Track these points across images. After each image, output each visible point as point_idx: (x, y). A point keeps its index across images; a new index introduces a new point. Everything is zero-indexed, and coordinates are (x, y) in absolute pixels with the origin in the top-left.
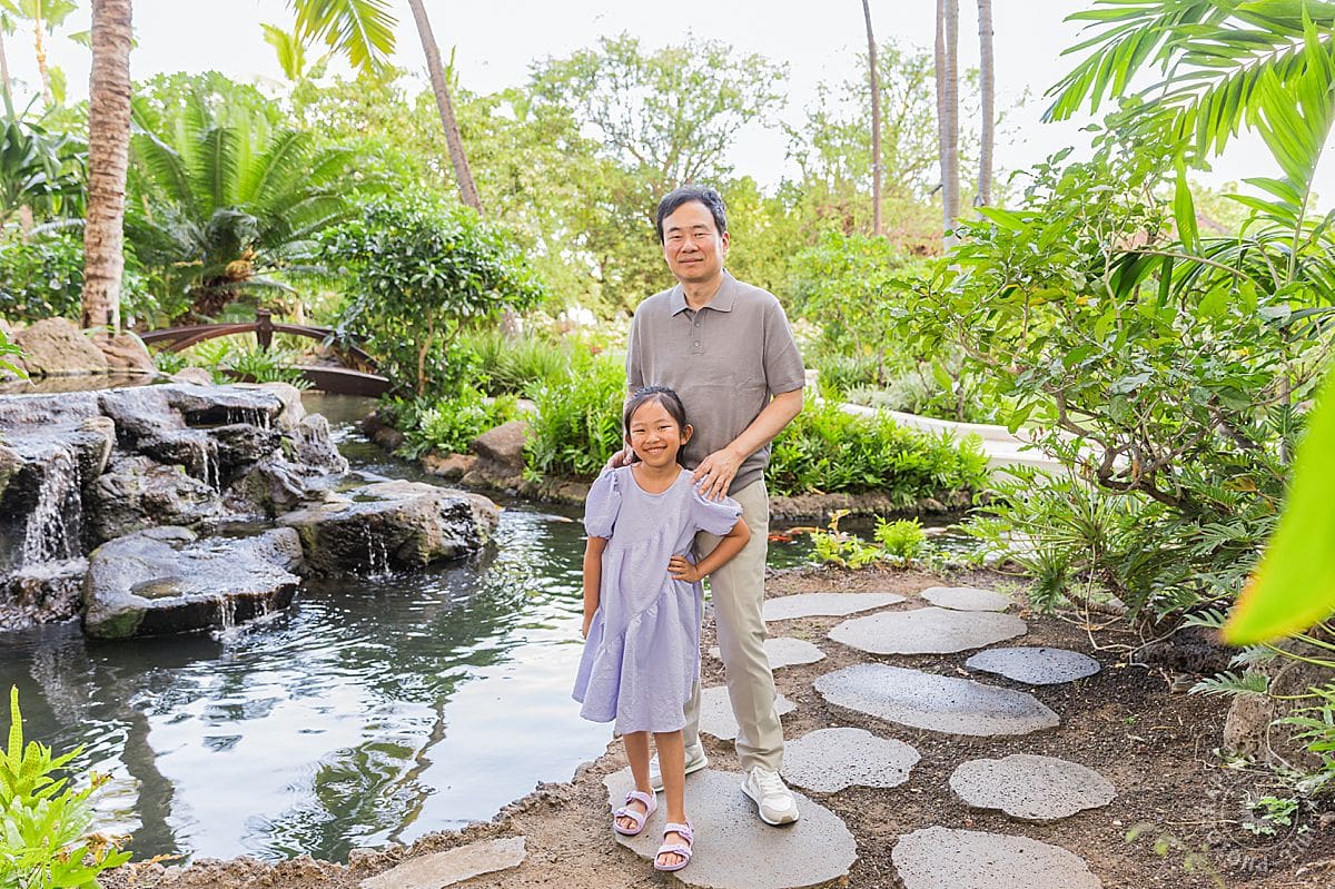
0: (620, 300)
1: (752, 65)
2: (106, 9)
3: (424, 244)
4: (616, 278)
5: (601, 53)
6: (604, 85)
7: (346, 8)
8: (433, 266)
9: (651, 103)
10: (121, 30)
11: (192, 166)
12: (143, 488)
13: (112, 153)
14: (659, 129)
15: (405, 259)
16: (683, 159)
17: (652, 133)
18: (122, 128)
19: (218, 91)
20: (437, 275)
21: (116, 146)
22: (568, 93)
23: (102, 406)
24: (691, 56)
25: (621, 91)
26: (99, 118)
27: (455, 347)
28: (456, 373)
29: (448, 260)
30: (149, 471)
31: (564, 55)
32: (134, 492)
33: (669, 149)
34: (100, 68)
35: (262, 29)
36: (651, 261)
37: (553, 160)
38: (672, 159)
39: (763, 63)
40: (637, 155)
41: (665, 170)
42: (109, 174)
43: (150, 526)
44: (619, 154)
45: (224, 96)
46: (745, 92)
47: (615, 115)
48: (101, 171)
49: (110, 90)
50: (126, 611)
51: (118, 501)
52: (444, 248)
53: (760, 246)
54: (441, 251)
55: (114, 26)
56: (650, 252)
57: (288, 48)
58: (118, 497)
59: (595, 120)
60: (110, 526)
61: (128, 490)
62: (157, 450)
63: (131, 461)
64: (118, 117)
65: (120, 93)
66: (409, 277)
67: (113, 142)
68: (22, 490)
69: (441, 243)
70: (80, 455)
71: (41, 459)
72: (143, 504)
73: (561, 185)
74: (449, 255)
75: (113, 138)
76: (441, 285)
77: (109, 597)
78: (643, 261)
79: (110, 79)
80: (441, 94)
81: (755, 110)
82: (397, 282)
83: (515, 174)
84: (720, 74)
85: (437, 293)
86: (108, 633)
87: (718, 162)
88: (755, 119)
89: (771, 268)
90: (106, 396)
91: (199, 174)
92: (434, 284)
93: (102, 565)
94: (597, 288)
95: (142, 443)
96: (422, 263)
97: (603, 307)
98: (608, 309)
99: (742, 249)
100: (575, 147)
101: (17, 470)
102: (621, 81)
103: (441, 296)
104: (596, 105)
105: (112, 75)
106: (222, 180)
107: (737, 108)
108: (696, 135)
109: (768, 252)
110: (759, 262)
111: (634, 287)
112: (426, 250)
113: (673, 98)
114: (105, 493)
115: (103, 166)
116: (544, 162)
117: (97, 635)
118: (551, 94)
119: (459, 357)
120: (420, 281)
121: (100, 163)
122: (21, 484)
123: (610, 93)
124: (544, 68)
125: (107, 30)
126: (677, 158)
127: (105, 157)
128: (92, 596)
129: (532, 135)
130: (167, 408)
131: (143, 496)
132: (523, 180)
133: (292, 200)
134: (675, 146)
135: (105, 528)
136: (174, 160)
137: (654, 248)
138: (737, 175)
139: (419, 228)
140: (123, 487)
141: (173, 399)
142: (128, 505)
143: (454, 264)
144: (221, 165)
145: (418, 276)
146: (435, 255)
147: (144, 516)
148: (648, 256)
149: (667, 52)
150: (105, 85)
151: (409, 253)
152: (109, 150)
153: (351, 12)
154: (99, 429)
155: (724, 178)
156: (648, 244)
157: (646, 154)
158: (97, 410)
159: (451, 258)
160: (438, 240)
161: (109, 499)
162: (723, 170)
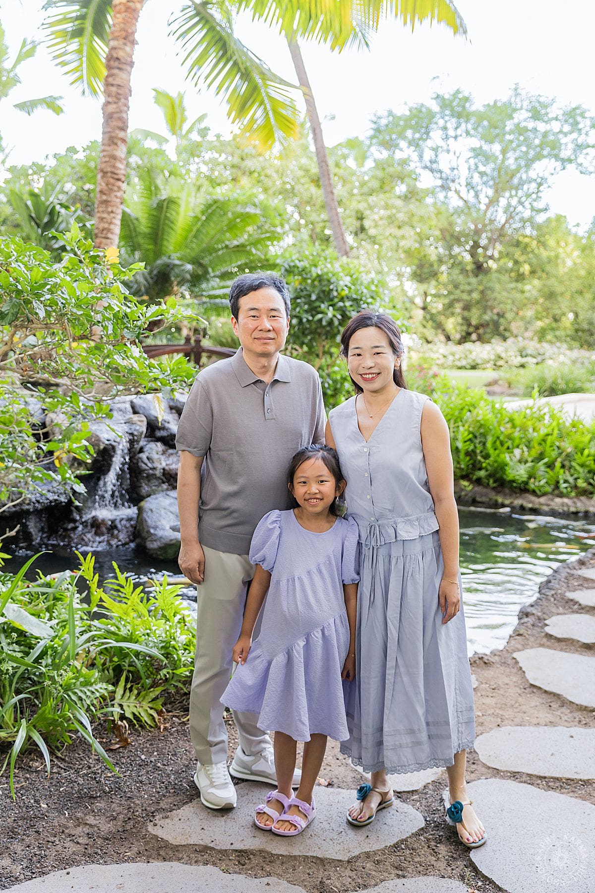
0: (439, 326)
1: (573, 116)
2: (113, 120)
3: (324, 292)
4: (438, 306)
5: (435, 107)
6: (436, 136)
7: (262, 103)
8: (331, 308)
9: (477, 152)
10: (121, 134)
11: (144, 226)
12: (164, 464)
13: (111, 223)
14: (482, 174)
15: (310, 303)
16: (503, 202)
17: (476, 178)
18: (118, 204)
19: (136, 154)
20: (334, 316)
21: (114, 218)
22: (403, 144)
23: (133, 407)
24: (515, 110)
25: (451, 140)
26: (104, 197)
27: (336, 369)
28: (335, 389)
29: (341, 304)
30: (164, 453)
31: (402, 111)
32: (159, 466)
33: (490, 192)
34: (106, 162)
35: (154, 93)
36: (470, 292)
37: (394, 207)
38: (493, 202)
39: (582, 115)
40: (462, 198)
41: (486, 211)
42: (107, 238)
43: (167, 490)
44: (446, 197)
45: (141, 159)
46: (564, 140)
47: (445, 163)
48: (103, 236)
49: (113, 178)
50: (174, 542)
51: (151, 472)
52: (338, 294)
53: (570, 280)
54: (336, 297)
55: (117, 131)
56: (469, 284)
57: (173, 108)
58: (151, 469)
59: (426, 167)
60: (145, 489)
61: (156, 465)
62: (168, 438)
63: (152, 445)
64: (116, 197)
65: (119, 180)
66: (313, 316)
67: (112, 215)
68: (103, 461)
69: (337, 291)
70: (130, 440)
71: (115, 441)
72: (164, 474)
73: (399, 227)
74: (342, 300)
75: (112, 212)
76: (336, 323)
77: (160, 533)
78: (463, 292)
79: (113, 170)
80: (323, 164)
81: (573, 157)
82: (304, 320)
83: (361, 218)
84: (542, 127)
85: (332, 329)
86: (161, 555)
87: (535, 204)
88: (571, 167)
89: (579, 300)
90: (135, 401)
91: (147, 230)
92: (331, 323)
93: (150, 512)
94: (419, 314)
95: (159, 434)
96: (323, 306)
97: (425, 331)
98: (430, 333)
99: (552, 282)
100: (412, 195)
101: (102, 447)
102: (451, 133)
103: (336, 330)
104: (428, 155)
105: (114, 167)
106: (163, 234)
107: (557, 157)
108: (516, 181)
109: (576, 285)
110: (568, 294)
111: (453, 314)
112: (326, 295)
113: (496, 148)
114: (143, 466)
115: (105, 232)
116: (386, 207)
117: (154, 556)
118: (390, 145)
119: (338, 377)
120: (320, 320)
121: (103, 230)
122: (103, 457)
123: (441, 143)
124: (384, 122)
125: (113, 135)
126: (498, 201)
127: (106, 226)
128: (148, 532)
129: (376, 184)
130: (168, 410)
131: (164, 469)
132: (367, 223)
133: (210, 250)
134: (496, 191)
135: (142, 489)
136: (131, 220)
137: (473, 280)
138: (550, 214)
139: (320, 278)
140: (153, 462)
141: (172, 404)
142: (155, 475)
143: (345, 306)
144: (164, 224)
145: (320, 316)
146: (332, 300)
147: (164, 482)
148: (467, 288)
149: (493, 107)
150: (109, 174)
151: (314, 297)
152: (109, 221)
153: (265, 106)
154: (139, 423)
155: (540, 218)
156: (468, 276)
157: (470, 197)
158: (131, 411)
159: (344, 302)
160: (335, 289)
161: (146, 470)
162: (539, 211)
